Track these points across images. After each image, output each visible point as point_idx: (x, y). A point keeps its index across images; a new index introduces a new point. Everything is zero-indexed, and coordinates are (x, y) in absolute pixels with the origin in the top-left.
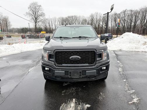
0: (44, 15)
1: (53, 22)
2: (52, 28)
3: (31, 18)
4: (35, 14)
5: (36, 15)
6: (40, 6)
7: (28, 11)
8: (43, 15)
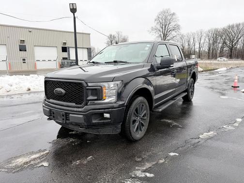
0: (179, 29)
1: (196, 39)
2: (193, 49)
3: (157, 35)
4: (164, 29)
5: (166, 30)
6: (174, 14)
7: (154, 24)
8: (177, 28)
